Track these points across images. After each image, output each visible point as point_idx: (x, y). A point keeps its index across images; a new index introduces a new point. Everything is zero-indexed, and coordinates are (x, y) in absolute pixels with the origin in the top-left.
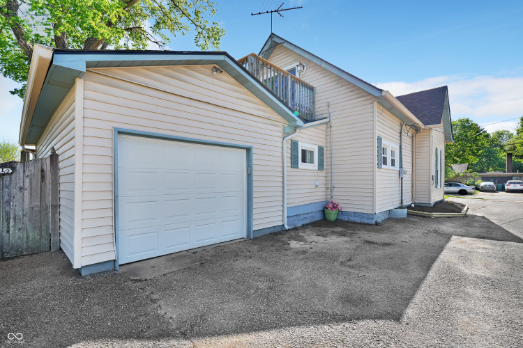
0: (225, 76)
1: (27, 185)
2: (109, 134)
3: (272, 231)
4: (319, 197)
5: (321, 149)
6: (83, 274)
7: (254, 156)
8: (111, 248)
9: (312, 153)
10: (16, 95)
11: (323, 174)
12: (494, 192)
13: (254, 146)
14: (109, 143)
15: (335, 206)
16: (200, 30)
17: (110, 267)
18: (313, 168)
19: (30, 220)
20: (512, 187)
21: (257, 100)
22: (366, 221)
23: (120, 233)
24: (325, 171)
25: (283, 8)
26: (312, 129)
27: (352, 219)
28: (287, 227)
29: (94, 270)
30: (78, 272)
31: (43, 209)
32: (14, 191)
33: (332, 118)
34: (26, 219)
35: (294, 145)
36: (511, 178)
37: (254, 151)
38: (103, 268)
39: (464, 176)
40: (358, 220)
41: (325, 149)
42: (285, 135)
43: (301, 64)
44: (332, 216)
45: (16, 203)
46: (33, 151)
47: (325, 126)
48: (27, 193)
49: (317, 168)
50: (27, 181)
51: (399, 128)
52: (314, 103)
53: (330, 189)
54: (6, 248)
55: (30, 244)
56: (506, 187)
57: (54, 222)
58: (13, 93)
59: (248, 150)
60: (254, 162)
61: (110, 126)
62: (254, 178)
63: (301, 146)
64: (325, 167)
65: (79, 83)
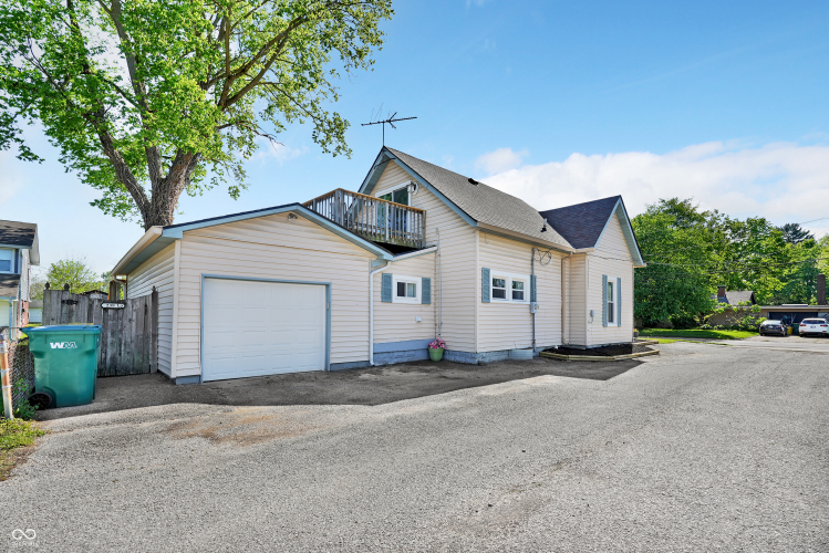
0: (301, 220)
1: (134, 318)
2: (198, 280)
3: (355, 365)
4: (425, 333)
5: (426, 283)
6: (177, 382)
7: (333, 292)
8: (198, 365)
9: (414, 285)
10: (96, 207)
11: (430, 308)
12: (782, 336)
13: (333, 282)
14: (197, 286)
15: (439, 344)
16: (319, 122)
17: (196, 380)
18: (416, 302)
19: (136, 346)
20: (807, 328)
21: (339, 238)
22: (469, 361)
23: (204, 357)
24: (432, 305)
25: (396, 117)
26: (413, 260)
27: (458, 359)
28: (372, 363)
29: (185, 381)
30: (173, 381)
31: (145, 337)
32: (126, 322)
33: (441, 246)
34: (133, 345)
35: (387, 279)
36: (815, 314)
37: (332, 287)
38: (191, 380)
39: (739, 311)
40: (463, 360)
41: (432, 280)
42: (373, 268)
43: (412, 184)
44: (436, 355)
45: (126, 332)
46: (123, 281)
47: (433, 255)
48: (134, 324)
49: (420, 302)
50: (134, 313)
51: (530, 254)
52: (424, 228)
53: (438, 325)
54: (119, 368)
55: (136, 366)
56: (801, 329)
57: (154, 349)
58: (93, 204)
59: (327, 286)
60: (333, 298)
61: (199, 273)
62: (333, 313)
63: (395, 280)
64: (432, 300)
65: (178, 243)
